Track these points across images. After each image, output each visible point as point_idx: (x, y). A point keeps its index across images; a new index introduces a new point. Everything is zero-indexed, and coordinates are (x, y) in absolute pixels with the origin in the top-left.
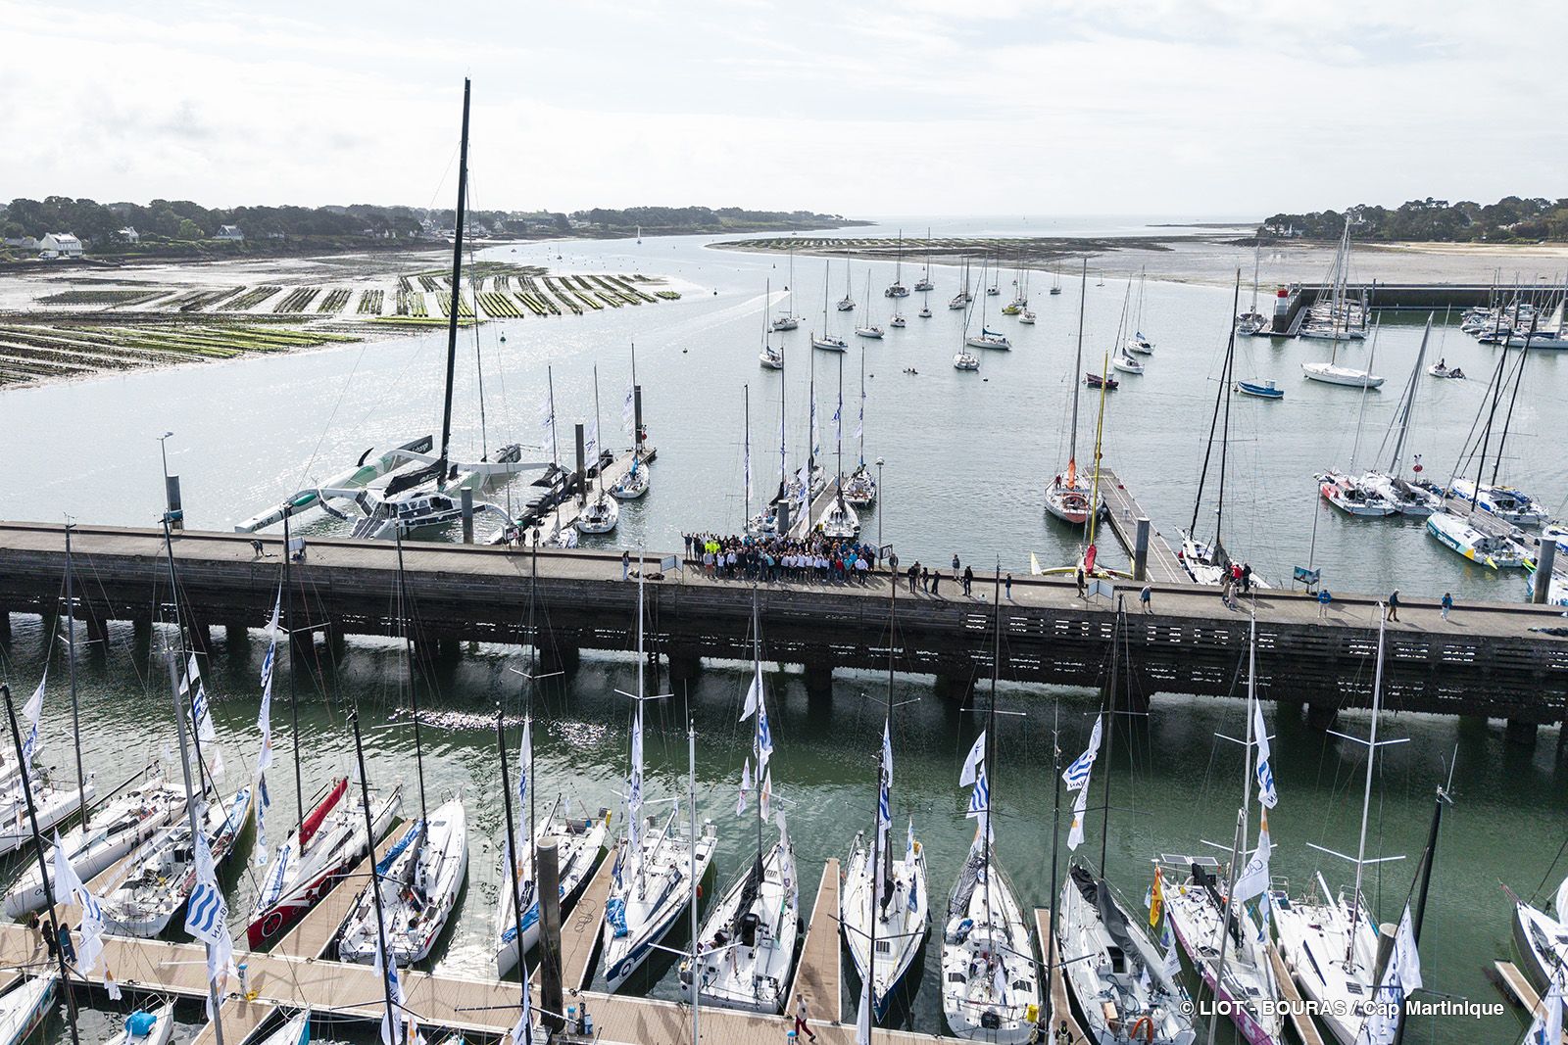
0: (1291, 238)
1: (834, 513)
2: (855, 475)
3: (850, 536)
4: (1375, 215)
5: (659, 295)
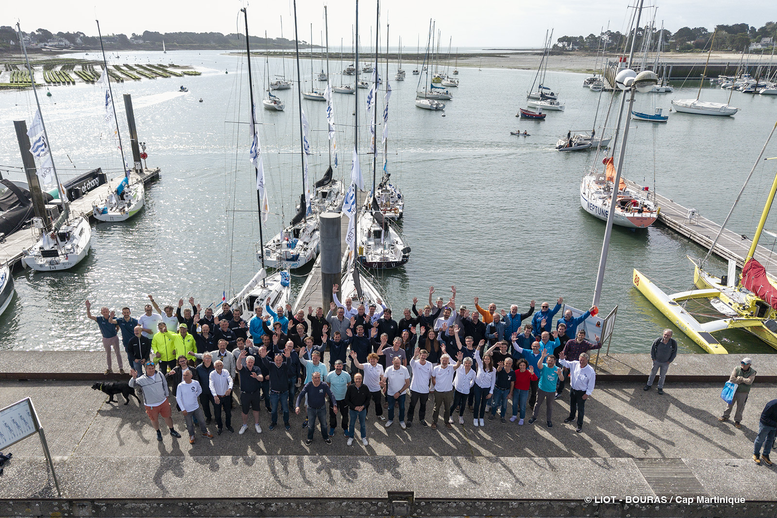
0: (571, 51)
1: (372, 231)
2: (381, 186)
3: (397, 260)
4: (616, 37)
5: (185, 73)
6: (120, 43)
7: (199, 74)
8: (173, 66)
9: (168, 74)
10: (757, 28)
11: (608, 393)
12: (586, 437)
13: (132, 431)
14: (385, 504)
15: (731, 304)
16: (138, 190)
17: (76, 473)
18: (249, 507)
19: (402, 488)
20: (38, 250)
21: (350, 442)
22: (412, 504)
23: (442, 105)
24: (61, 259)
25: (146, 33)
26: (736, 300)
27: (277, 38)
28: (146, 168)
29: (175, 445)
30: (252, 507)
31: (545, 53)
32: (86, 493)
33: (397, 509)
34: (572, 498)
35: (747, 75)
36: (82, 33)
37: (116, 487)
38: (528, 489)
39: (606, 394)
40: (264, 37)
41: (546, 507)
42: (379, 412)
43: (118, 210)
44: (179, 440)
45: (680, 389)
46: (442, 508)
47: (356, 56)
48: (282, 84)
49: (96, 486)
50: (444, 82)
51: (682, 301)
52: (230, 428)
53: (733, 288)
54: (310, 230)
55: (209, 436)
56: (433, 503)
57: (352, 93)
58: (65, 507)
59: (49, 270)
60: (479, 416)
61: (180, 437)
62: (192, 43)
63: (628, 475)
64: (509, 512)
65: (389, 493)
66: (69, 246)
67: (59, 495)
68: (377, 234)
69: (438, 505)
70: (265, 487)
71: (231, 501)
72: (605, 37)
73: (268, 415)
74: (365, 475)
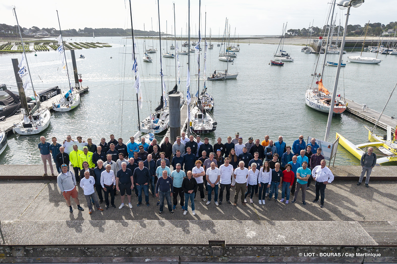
0: (294, 36)
1: (197, 115)
2: (202, 94)
3: (210, 129)
4: (316, 30)
5: (104, 46)
6: (73, 33)
7: (111, 47)
8: (98, 43)
9: (96, 47)
10: (386, 25)
11: (336, 187)
12: (327, 211)
13: (55, 207)
14: (207, 248)
15: (390, 149)
16: (76, 97)
17: (16, 230)
18: (122, 251)
19: (217, 239)
20: (22, 124)
21: (185, 213)
22: (224, 248)
23: (232, 59)
24: (34, 128)
25: (86, 28)
26: (393, 147)
27: (150, 31)
28: (82, 87)
29: (80, 215)
30: (124, 250)
31: (282, 37)
32: (20, 242)
33: (215, 252)
34: (324, 244)
35: (382, 46)
36: (54, 29)
37: (40, 238)
38: (296, 239)
39: (335, 187)
40: (143, 30)
41: (308, 250)
42: (202, 196)
43: (65, 106)
44: (82, 212)
45: (378, 185)
46: (242, 251)
47: (189, 39)
48: (152, 50)
49: (27, 238)
50: (232, 50)
51: (363, 148)
52: (113, 205)
53: (390, 141)
54: (166, 114)
55: (101, 210)
56: (237, 247)
57: (187, 54)
58: (8, 250)
59: (27, 134)
60: (262, 199)
61: (83, 210)
62: (108, 33)
63: (357, 231)
64: (285, 253)
65: (210, 242)
66: (38, 122)
67: (4, 243)
68: (200, 116)
69: (240, 249)
70: (133, 238)
71: (111, 247)
72: (311, 30)
73: (137, 199)
74: (194, 231)
